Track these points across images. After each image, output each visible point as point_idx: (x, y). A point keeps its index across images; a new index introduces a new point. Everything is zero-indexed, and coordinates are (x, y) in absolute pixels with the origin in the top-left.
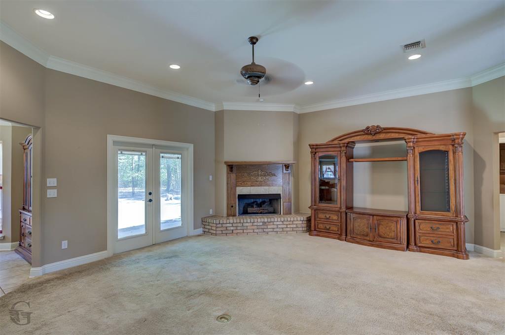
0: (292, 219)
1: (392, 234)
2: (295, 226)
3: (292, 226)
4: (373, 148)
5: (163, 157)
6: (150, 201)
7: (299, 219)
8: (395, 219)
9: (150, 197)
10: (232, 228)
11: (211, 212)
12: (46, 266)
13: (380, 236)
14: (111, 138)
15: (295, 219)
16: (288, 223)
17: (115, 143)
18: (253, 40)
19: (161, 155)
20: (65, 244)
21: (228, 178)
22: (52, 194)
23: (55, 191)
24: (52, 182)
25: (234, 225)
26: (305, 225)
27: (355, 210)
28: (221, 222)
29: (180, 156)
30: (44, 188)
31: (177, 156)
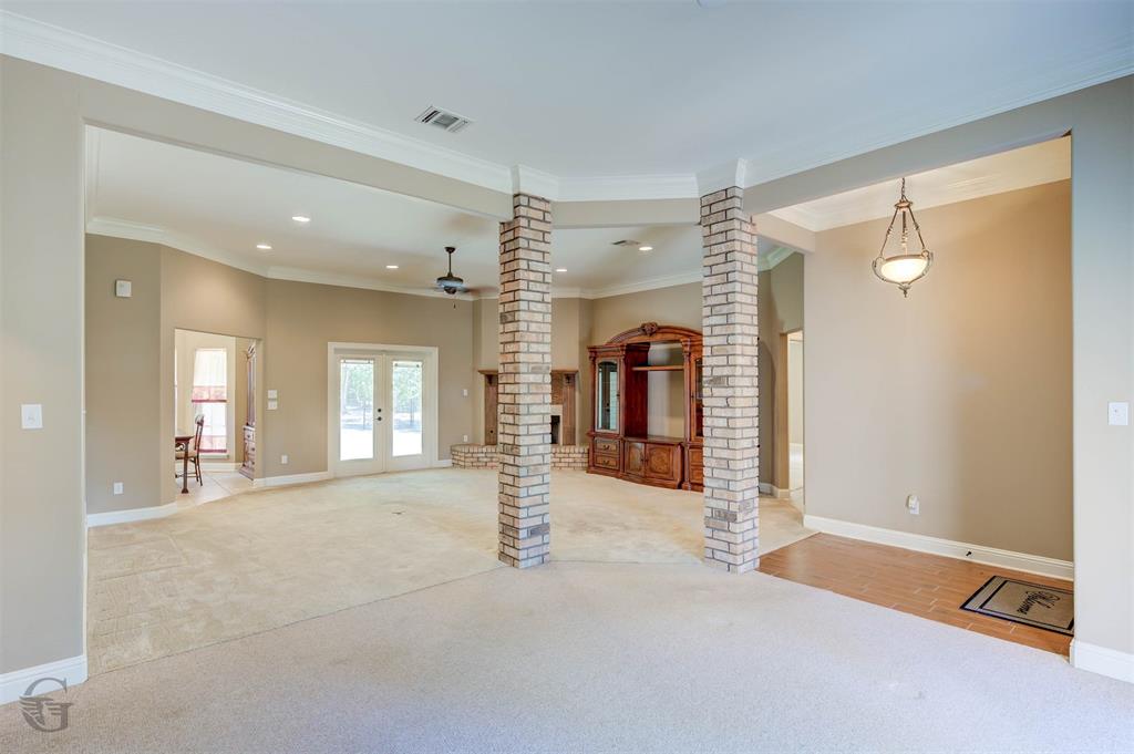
0: (567, 451)
1: (664, 468)
2: (571, 460)
3: (567, 460)
4: (671, 350)
5: (396, 365)
6: (380, 419)
7: (577, 450)
8: (667, 447)
9: (379, 415)
10: (485, 460)
11: (466, 439)
12: (268, 479)
13: (652, 470)
14: (332, 346)
15: (572, 450)
16: (562, 455)
17: (337, 350)
18: (450, 250)
19: (394, 363)
20: (284, 459)
21: (487, 393)
22: (273, 406)
23: (276, 403)
24: (272, 394)
25: (489, 455)
26: (586, 460)
27: (650, 439)
28: (471, 450)
29: (420, 364)
30: (265, 400)
31: (415, 364)
